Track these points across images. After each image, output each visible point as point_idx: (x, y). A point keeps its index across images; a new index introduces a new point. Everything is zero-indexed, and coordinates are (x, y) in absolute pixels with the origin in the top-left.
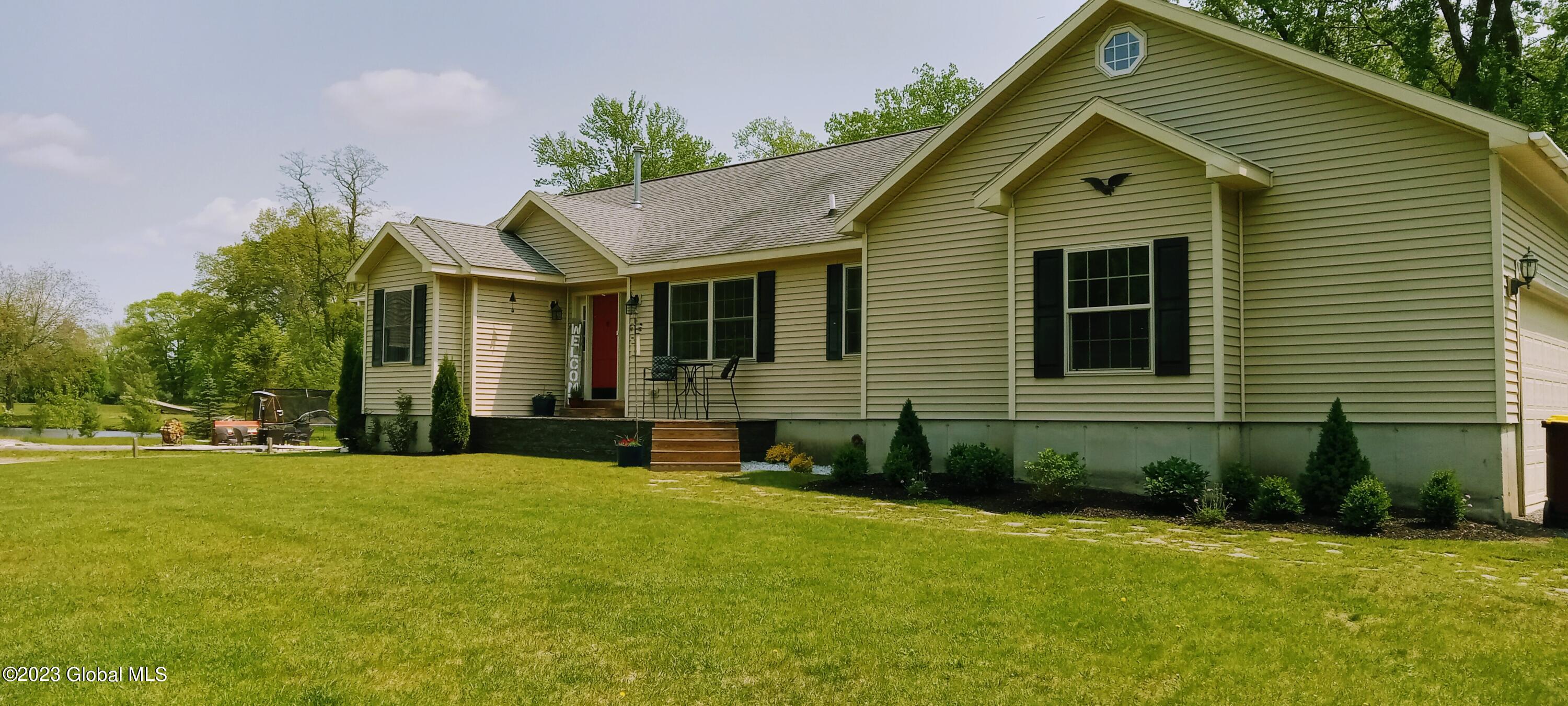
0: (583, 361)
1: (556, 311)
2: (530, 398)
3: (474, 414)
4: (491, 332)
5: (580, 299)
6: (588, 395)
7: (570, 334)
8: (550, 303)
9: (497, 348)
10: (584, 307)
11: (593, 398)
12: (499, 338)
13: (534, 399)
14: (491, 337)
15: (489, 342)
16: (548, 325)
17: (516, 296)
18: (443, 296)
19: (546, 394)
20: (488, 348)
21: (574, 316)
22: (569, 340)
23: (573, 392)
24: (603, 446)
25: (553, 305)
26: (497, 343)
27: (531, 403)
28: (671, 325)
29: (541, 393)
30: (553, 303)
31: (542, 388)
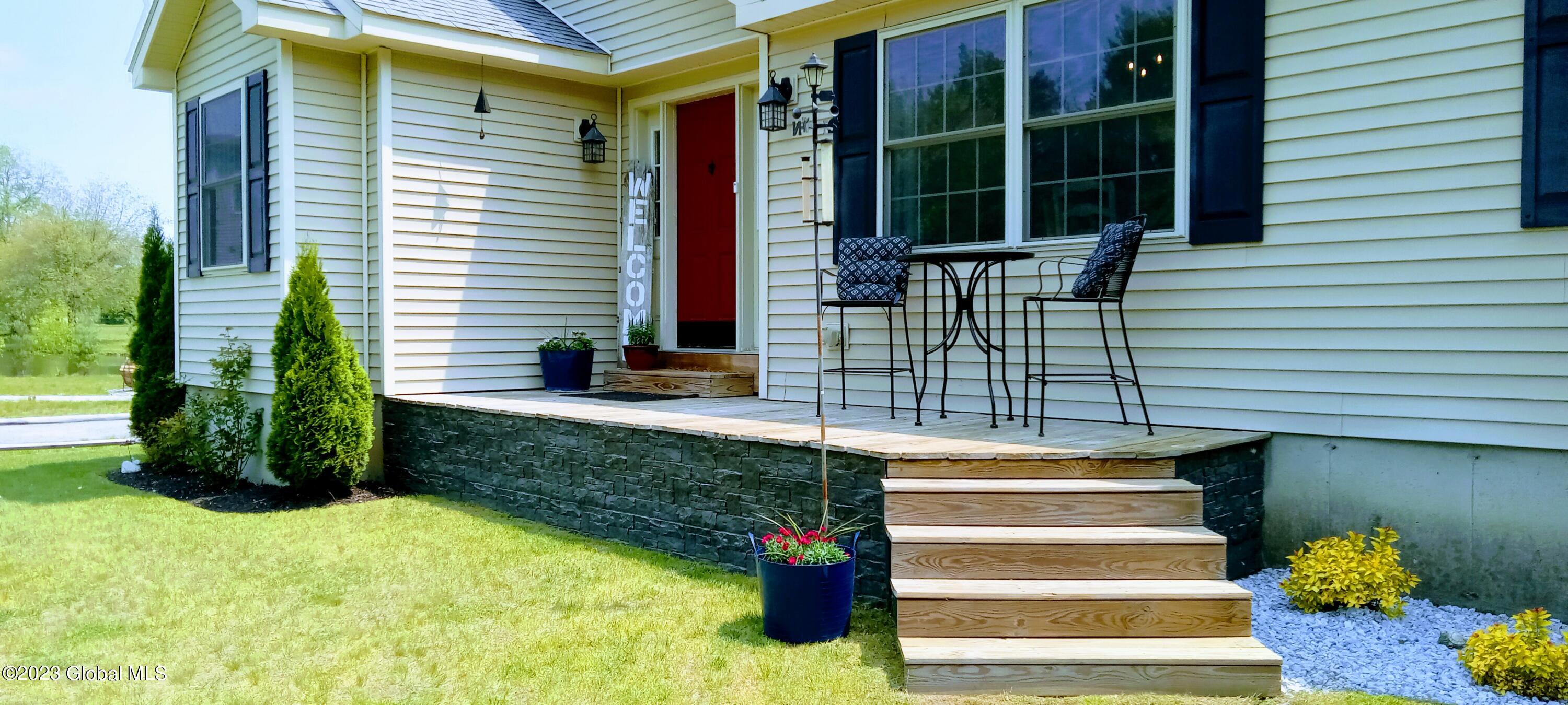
0: (656, 258)
1: (593, 142)
2: (535, 346)
3: (391, 391)
4: (434, 188)
5: (646, 113)
6: (668, 340)
7: (625, 198)
8: (578, 123)
9: (447, 229)
10: (657, 133)
11: (682, 342)
12: (453, 203)
13: (543, 351)
14: (432, 201)
15: (430, 214)
16: (577, 176)
17: (490, 102)
18: (305, 97)
19: (570, 336)
20: (426, 227)
21: (632, 155)
22: (624, 211)
23: (634, 334)
24: (708, 516)
25: (585, 127)
26: (449, 216)
27: (536, 358)
28: (886, 149)
29: (560, 334)
30: (585, 122)
31: (561, 322)
